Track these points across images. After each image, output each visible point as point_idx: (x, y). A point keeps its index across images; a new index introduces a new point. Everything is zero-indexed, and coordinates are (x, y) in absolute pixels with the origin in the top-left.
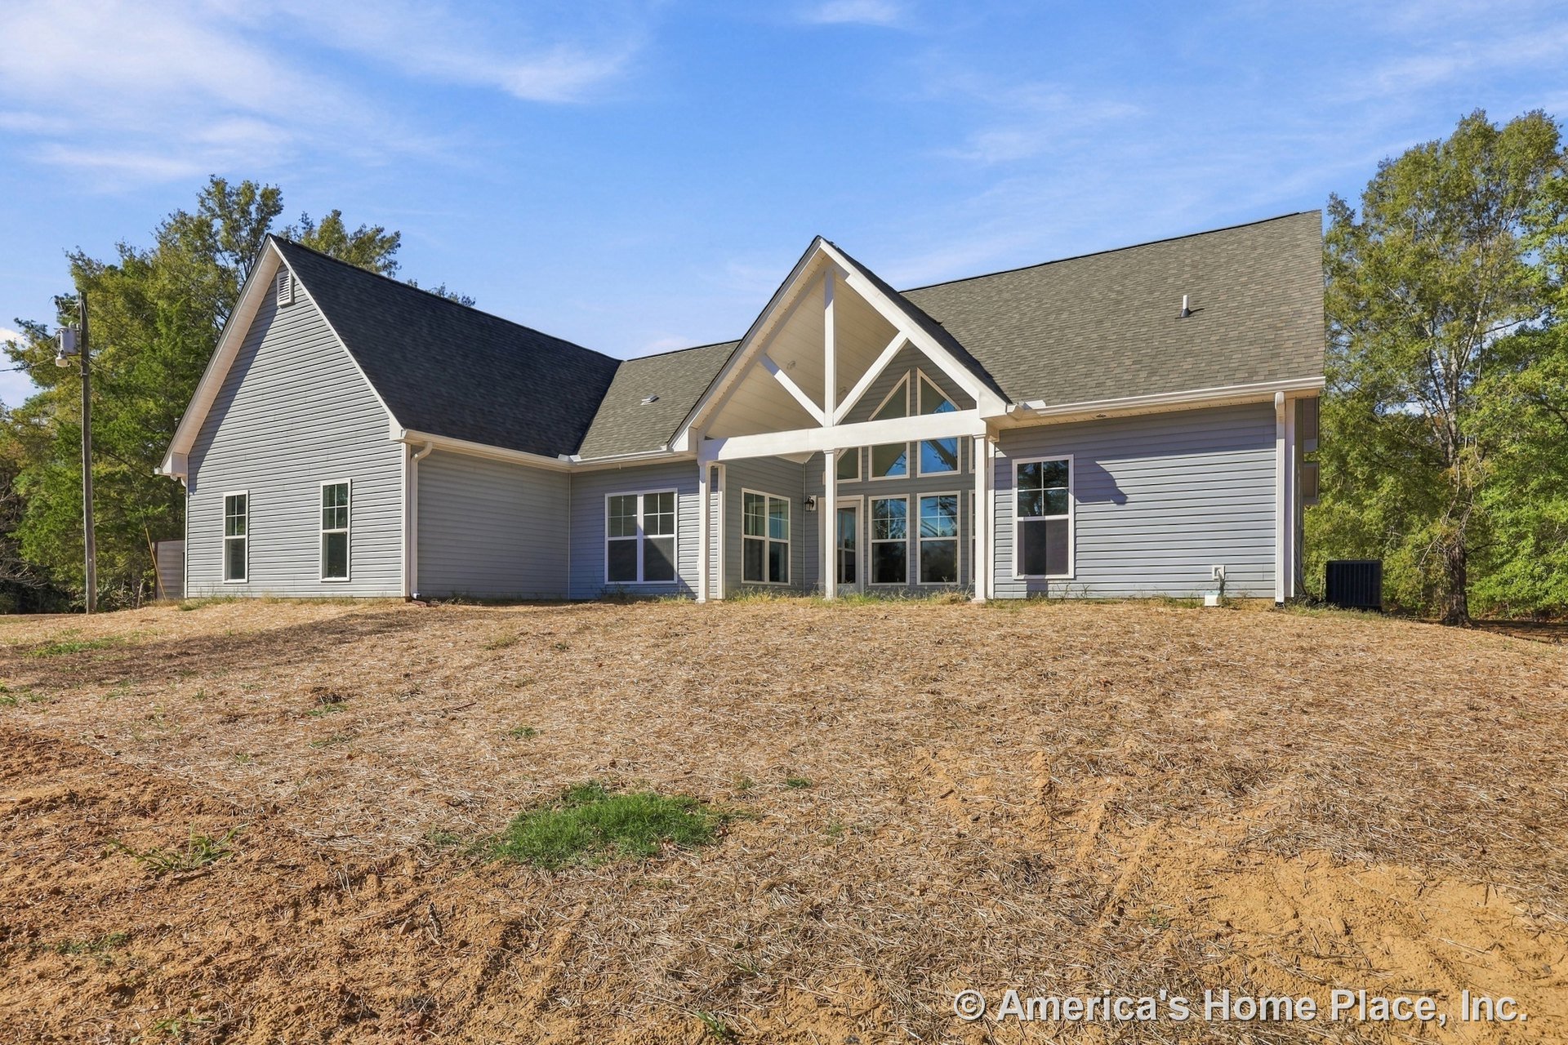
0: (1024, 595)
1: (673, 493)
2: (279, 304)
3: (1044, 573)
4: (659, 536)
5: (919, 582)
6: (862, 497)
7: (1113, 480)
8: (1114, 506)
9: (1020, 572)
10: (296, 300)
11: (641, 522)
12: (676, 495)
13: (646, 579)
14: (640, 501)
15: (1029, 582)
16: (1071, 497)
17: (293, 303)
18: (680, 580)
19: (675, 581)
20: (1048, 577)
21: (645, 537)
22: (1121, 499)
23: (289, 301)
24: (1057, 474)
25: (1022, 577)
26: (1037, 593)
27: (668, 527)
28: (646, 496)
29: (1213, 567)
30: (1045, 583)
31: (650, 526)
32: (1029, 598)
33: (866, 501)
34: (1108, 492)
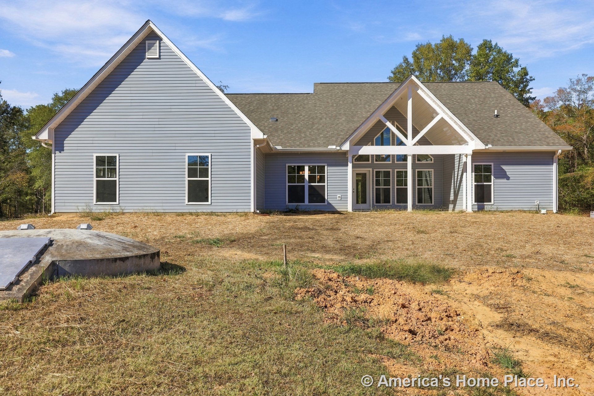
0: (477, 210)
1: (325, 166)
2: (147, 57)
3: (484, 202)
4: (317, 184)
5: (396, 204)
6: (371, 169)
7: (505, 172)
8: (506, 181)
9: (475, 202)
10: (162, 57)
11: (307, 177)
12: (326, 167)
13: (309, 202)
14: (307, 168)
15: (478, 205)
16: (492, 177)
17: (159, 58)
18: (329, 204)
19: (326, 203)
20: (485, 203)
21: (309, 184)
22: (508, 178)
23: (158, 56)
24: (488, 169)
25: (476, 203)
26: (481, 209)
27: (322, 179)
28: (309, 166)
29: (536, 201)
30: (484, 205)
31: (312, 179)
32: (478, 211)
33: (373, 171)
34: (503, 175)
